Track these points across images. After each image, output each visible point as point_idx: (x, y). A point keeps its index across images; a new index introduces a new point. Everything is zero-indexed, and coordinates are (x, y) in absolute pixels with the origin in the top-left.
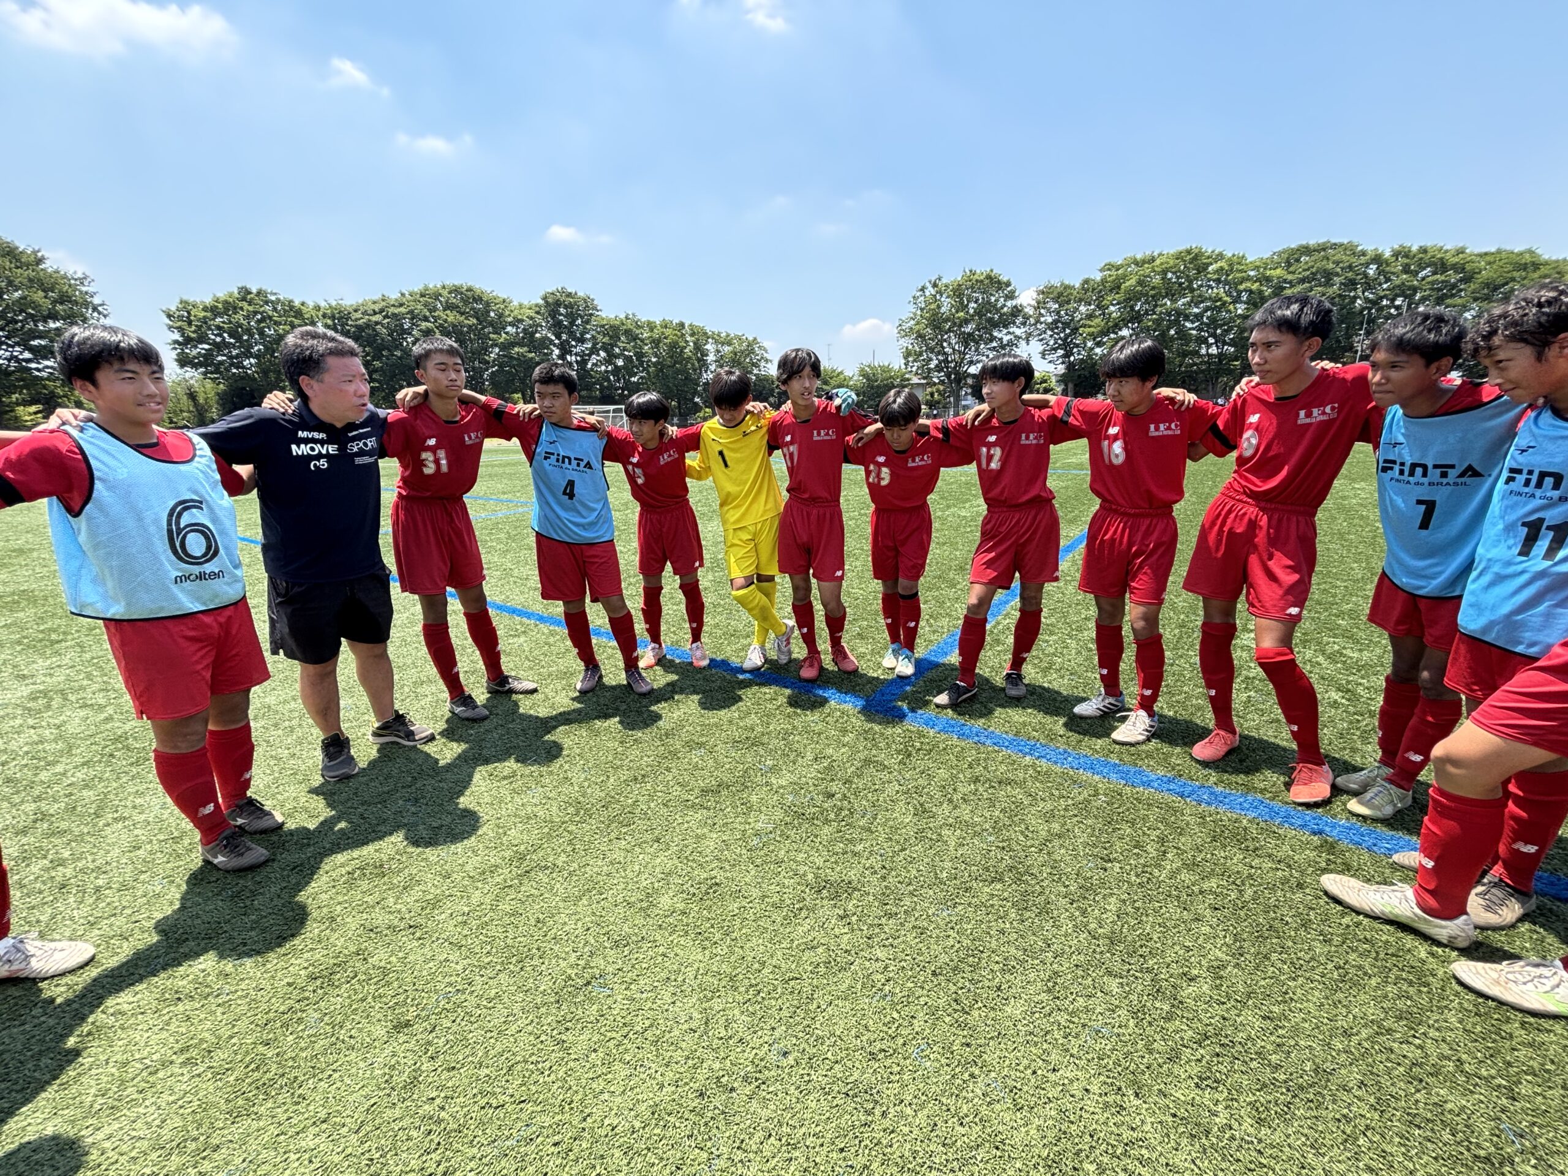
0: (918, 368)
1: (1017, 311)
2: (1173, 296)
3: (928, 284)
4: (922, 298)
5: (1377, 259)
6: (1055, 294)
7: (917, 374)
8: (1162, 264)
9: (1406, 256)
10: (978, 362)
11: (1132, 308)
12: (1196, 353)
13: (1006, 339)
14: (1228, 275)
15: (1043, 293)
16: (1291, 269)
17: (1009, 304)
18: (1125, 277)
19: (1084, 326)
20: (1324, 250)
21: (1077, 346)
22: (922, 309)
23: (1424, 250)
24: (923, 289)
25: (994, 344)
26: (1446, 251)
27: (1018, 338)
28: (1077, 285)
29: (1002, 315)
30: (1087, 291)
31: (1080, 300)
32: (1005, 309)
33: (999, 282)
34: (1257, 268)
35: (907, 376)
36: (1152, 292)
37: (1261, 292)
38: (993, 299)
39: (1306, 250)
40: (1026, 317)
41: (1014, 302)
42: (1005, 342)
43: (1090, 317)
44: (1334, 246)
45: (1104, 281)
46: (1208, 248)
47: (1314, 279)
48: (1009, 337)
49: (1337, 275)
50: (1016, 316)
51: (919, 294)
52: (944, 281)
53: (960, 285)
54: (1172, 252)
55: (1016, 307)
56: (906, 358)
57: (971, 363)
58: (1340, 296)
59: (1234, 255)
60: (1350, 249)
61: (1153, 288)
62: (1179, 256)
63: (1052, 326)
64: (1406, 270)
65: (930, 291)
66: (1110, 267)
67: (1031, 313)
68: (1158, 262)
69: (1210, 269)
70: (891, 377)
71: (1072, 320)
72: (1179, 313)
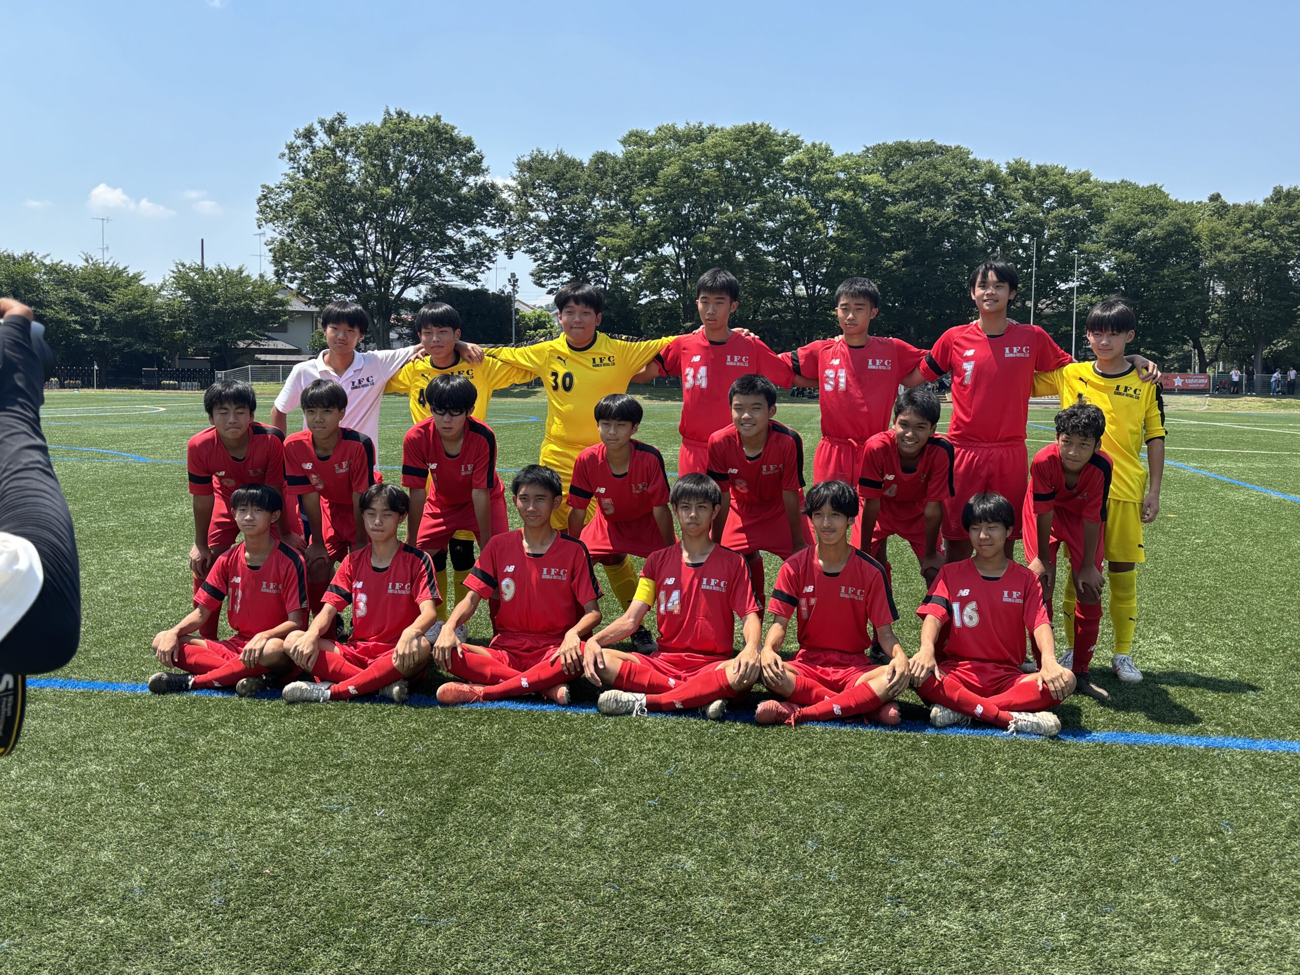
0: (303, 283)
1: (487, 194)
2: (735, 198)
3: (317, 127)
4: (307, 152)
5: (992, 176)
6: (551, 174)
7: (299, 293)
8: (715, 145)
9: (1025, 177)
10: (422, 281)
11: (677, 213)
12: (776, 293)
13: (469, 242)
14: (810, 175)
15: (530, 168)
16: (893, 176)
17: (471, 180)
18: (662, 158)
19: (603, 233)
20: (929, 153)
21: (595, 267)
22: (307, 173)
23: (1043, 172)
24: (308, 134)
25: (449, 251)
26: (1070, 176)
27: (493, 243)
28: (586, 163)
29: (462, 199)
30: (604, 174)
31: (595, 189)
32: (465, 190)
33: (453, 141)
34: (845, 169)
35: (279, 296)
36: (704, 190)
37: (856, 206)
38: (442, 169)
39: (906, 151)
40: (503, 209)
41: (480, 180)
42: (468, 249)
43: (611, 218)
44: (942, 150)
45: (629, 161)
46: (778, 128)
47: (922, 195)
48: (474, 240)
49: (949, 192)
50: (485, 206)
51: (299, 142)
52: (350, 123)
53: (380, 138)
54: (728, 127)
55: (483, 187)
56: (277, 261)
57: (408, 282)
58: (955, 222)
59: (814, 145)
60: (960, 156)
61: (706, 183)
62: (739, 135)
63: (551, 228)
64: (1028, 195)
65: (322, 139)
66: (635, 138)
67: (512, 201)
68: (709, 141)
69: (786, 160)
70: (245, 296)
71: (583, 221)
72: (747, 226)
